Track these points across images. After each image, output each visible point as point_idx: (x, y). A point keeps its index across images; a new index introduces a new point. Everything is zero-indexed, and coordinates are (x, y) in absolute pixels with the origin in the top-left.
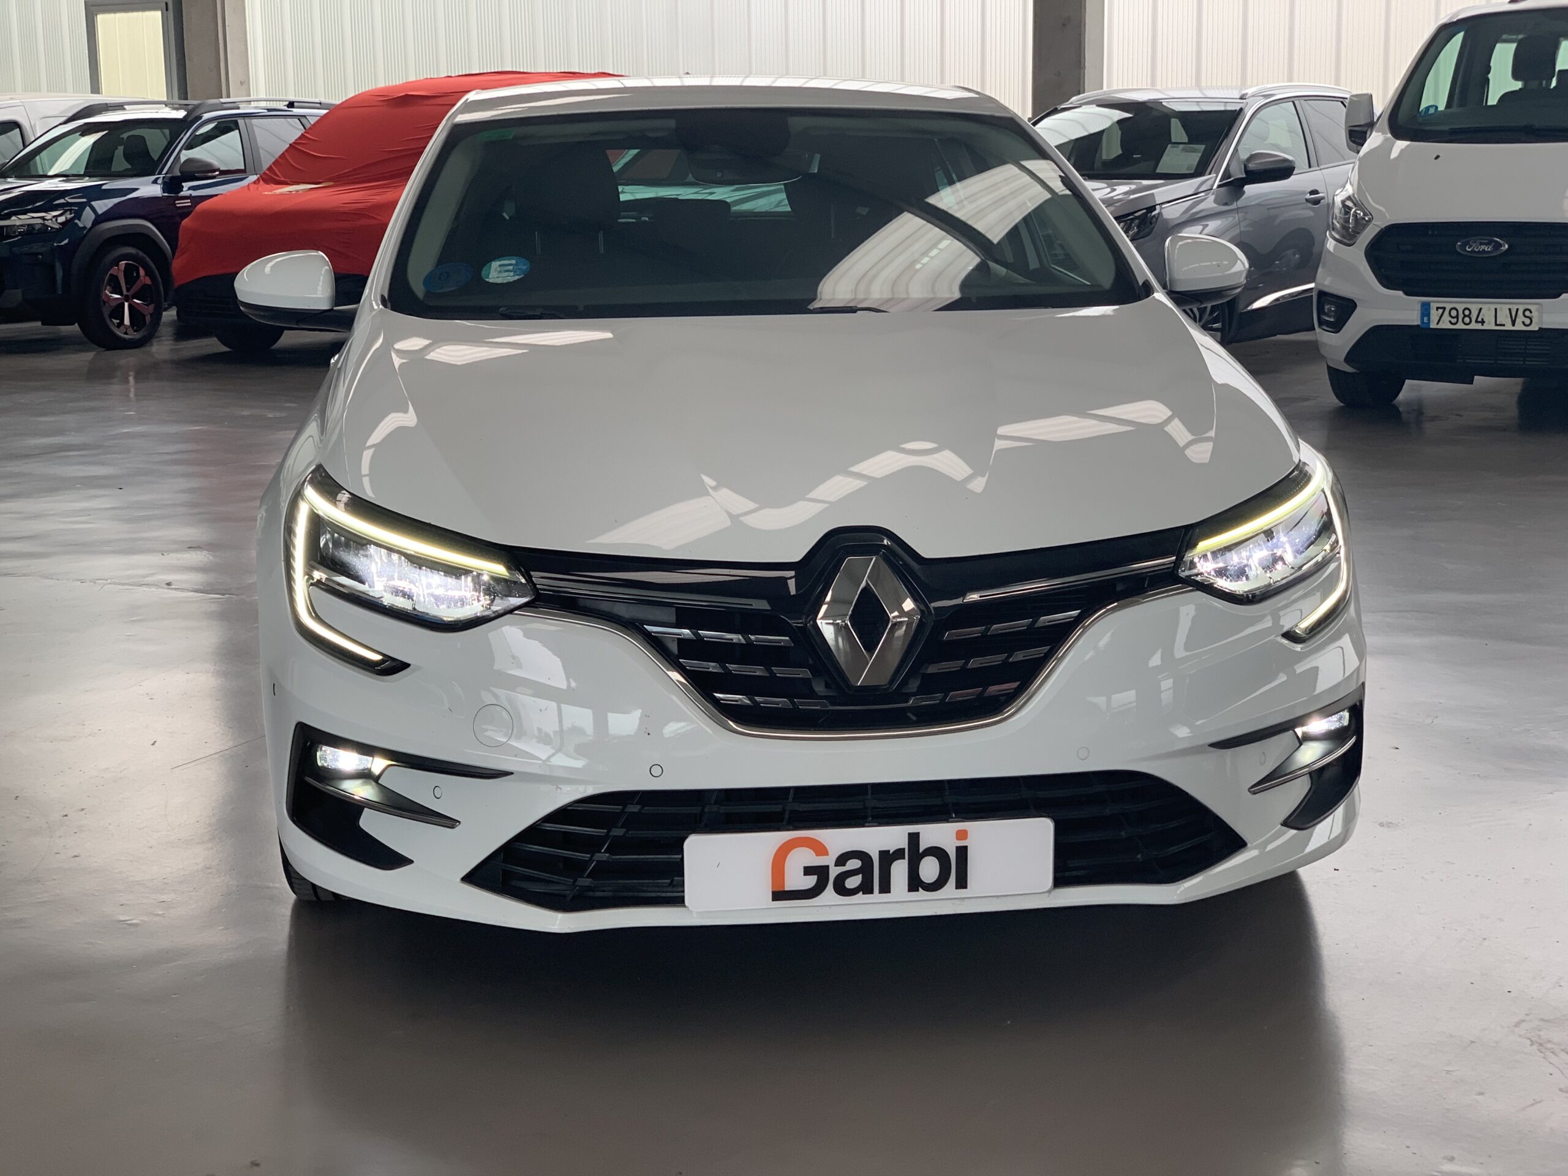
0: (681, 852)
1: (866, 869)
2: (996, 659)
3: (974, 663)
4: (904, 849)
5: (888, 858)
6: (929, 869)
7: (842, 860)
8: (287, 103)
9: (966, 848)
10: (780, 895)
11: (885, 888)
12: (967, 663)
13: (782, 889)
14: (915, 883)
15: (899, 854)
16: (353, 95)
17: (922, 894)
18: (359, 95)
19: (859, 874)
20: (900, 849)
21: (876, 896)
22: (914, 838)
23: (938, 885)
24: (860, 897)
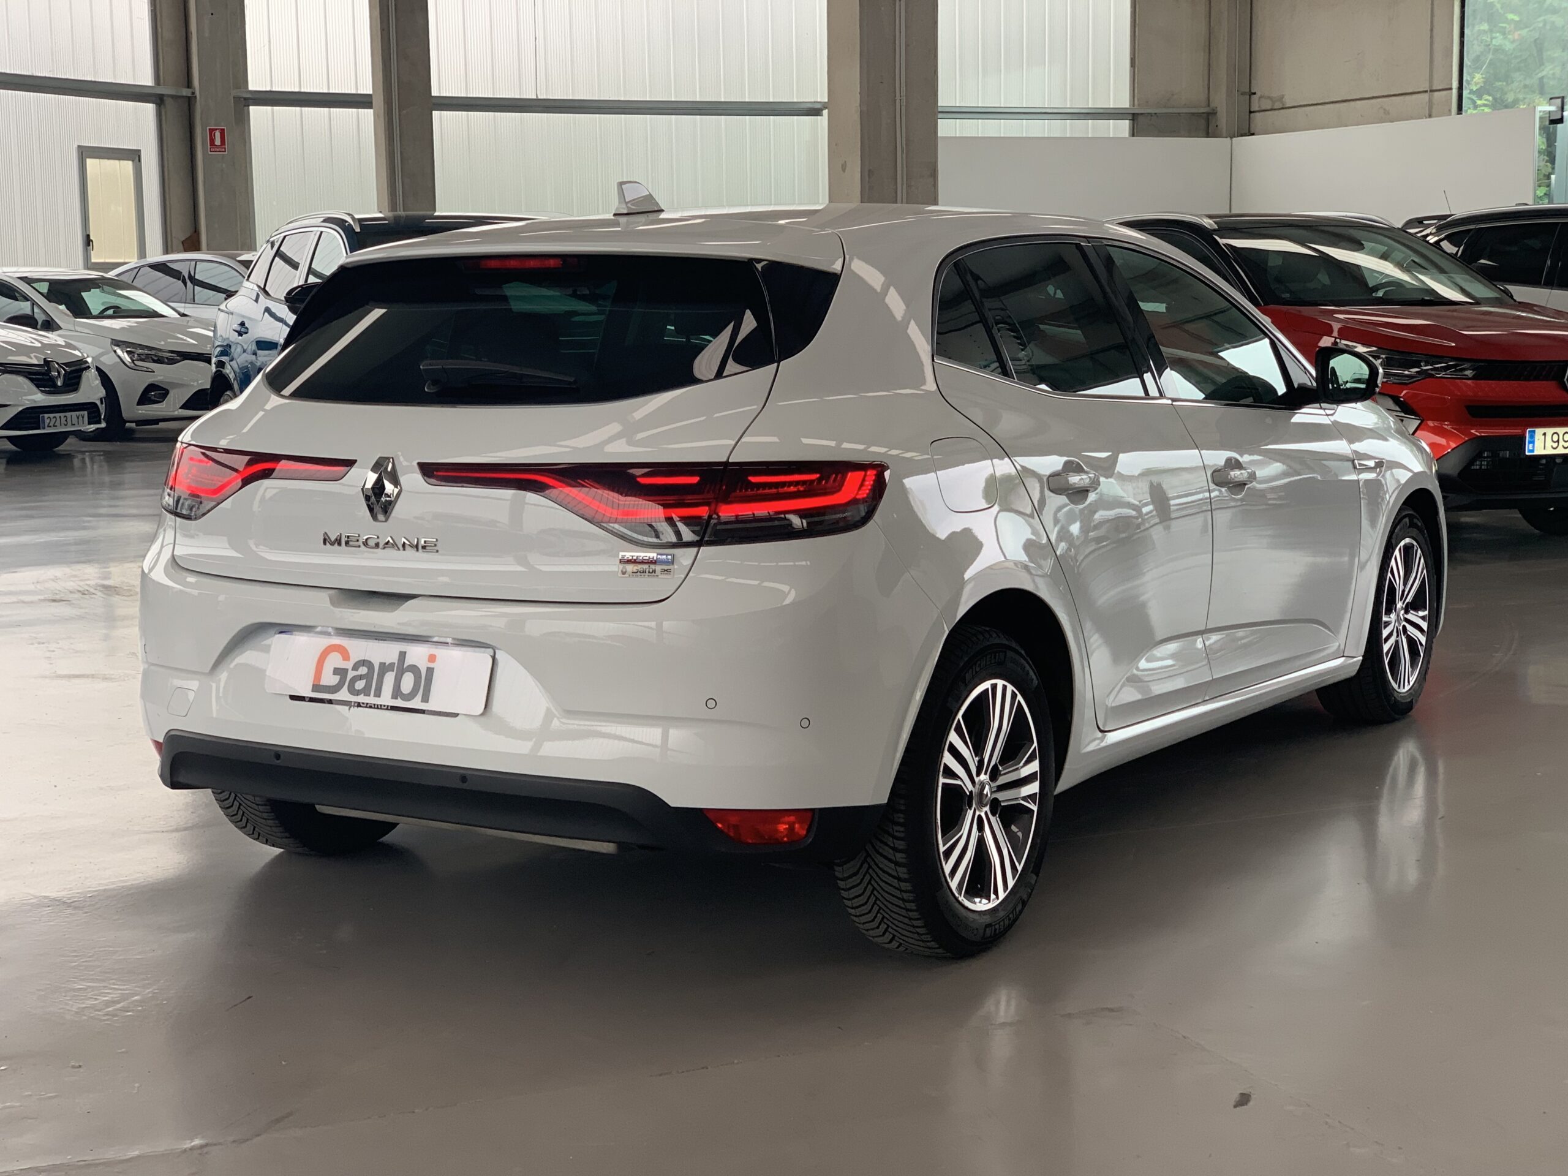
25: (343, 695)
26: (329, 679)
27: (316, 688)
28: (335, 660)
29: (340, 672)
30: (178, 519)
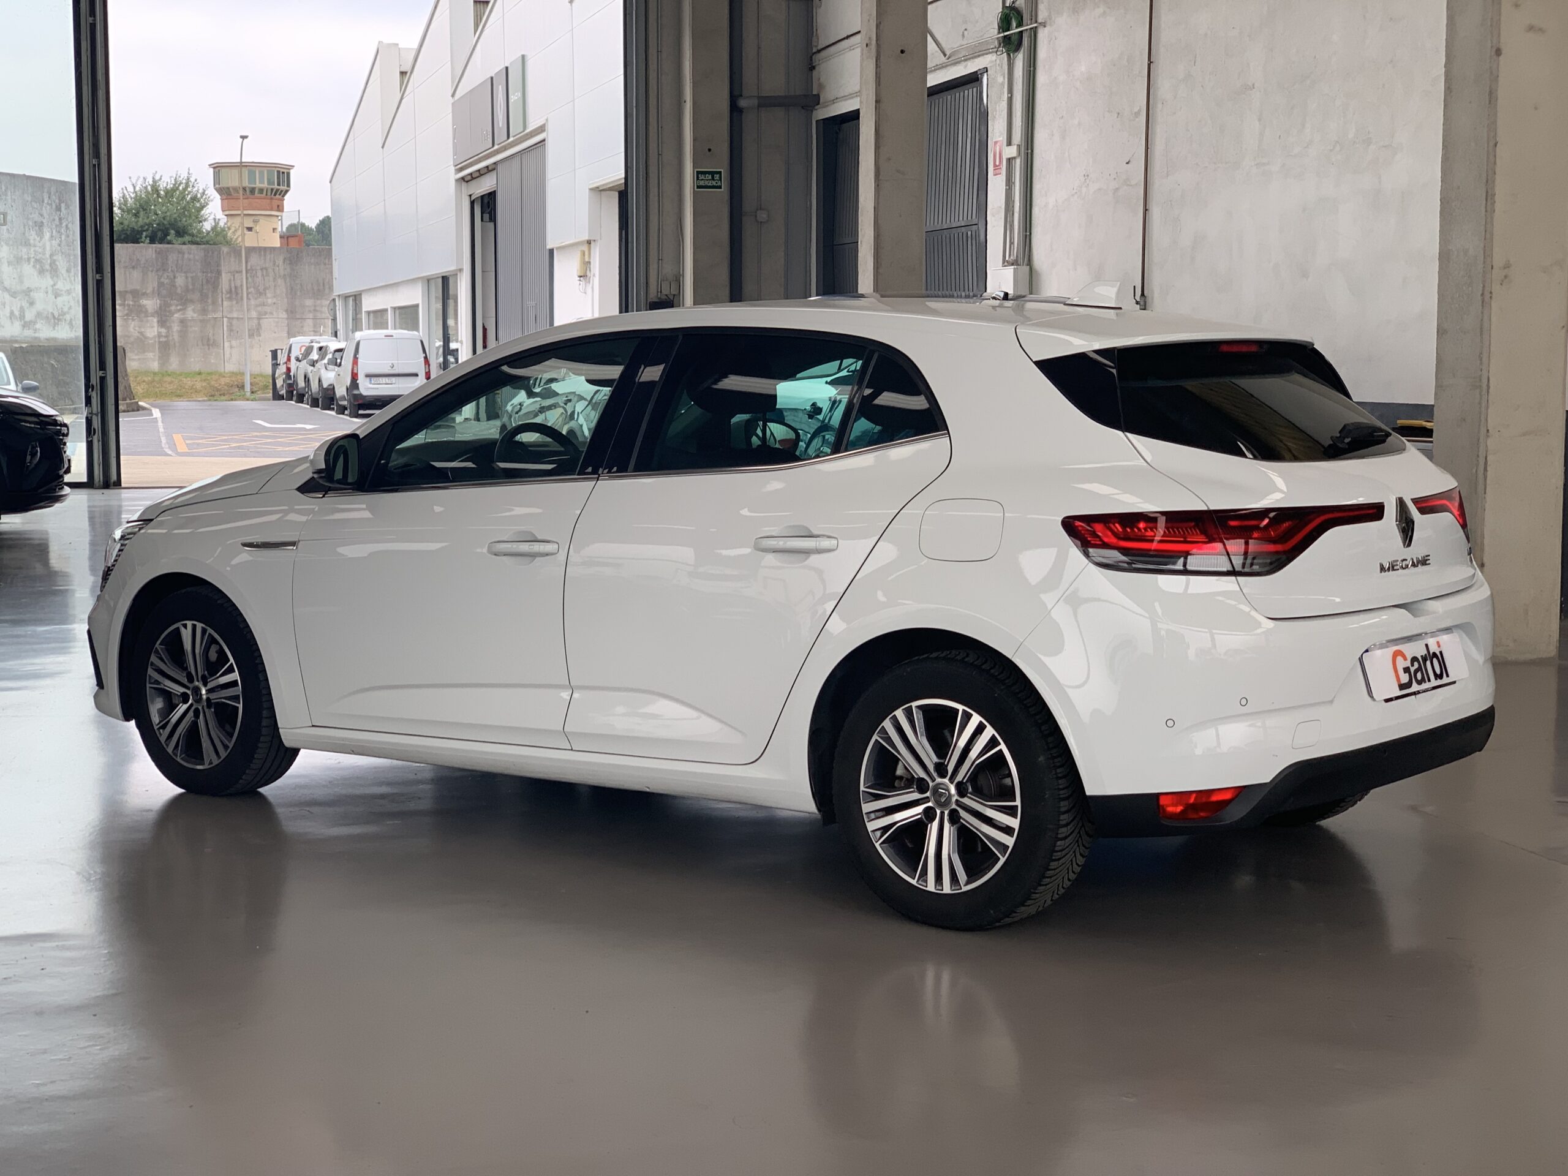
25: (1415, 687)
26: (1405, 678)
27: (1402, 687)
28: (1402, 664)
29: (1406, 670)
30: (1240, 578)
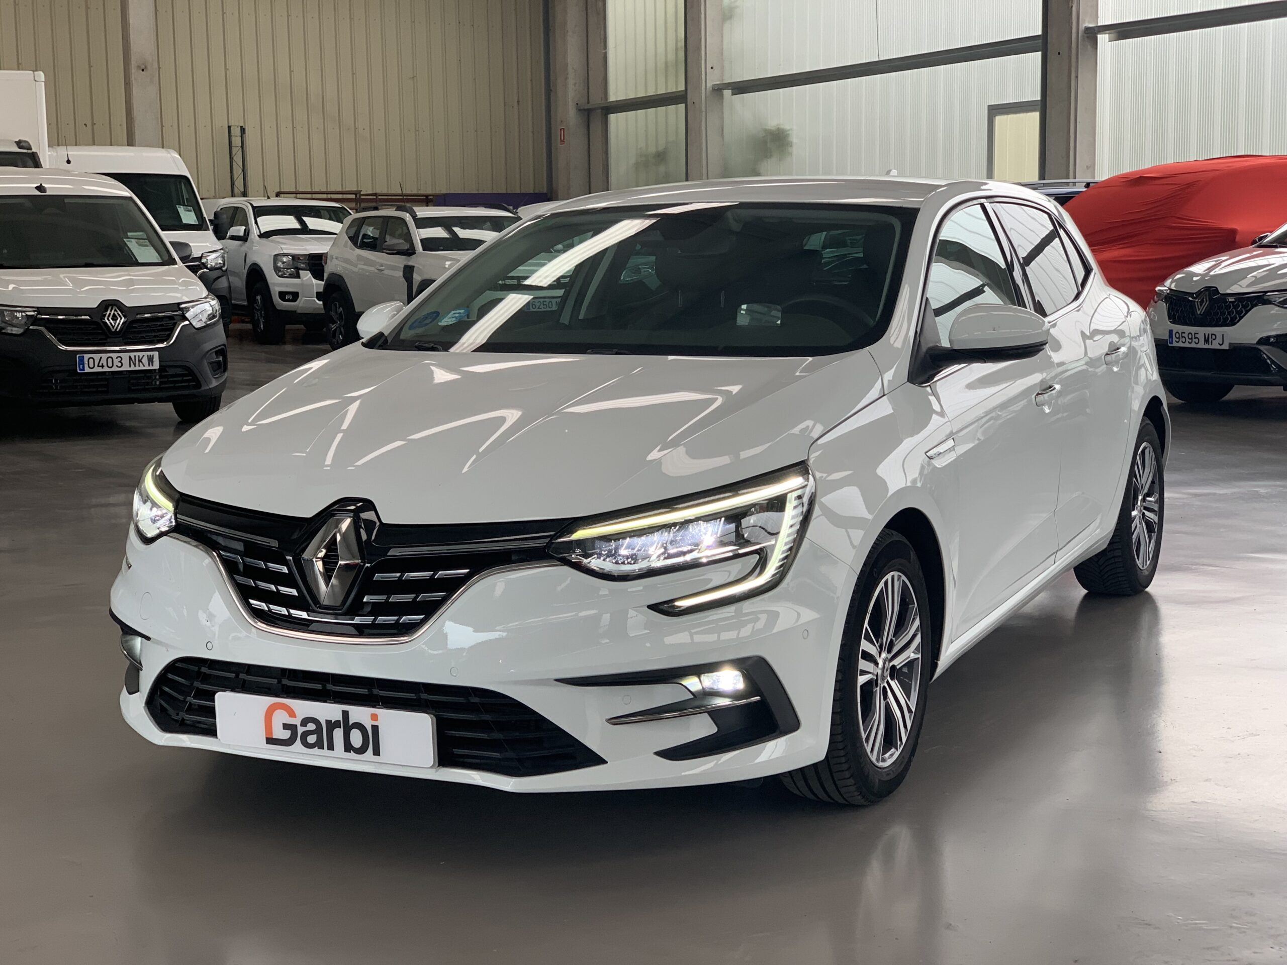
0: (213, 701)
1: (318, 731)
2: (408, 598)
3: (394, 599)
4: (340, 721)
5: (332, 725)
6: (356, 738)
7: (305, 722)
8: (1085, 184)
9: (377, 727)
10: (271, 741)
11: (331, 747)
12: (388, 598)
13: (270, 737)
14: (348, 747)
15: (337, 724)
16: (1107, 178)
17: (352, 755)
18: (1111, 178)
19: (314, 734)
20: (337, 721)
21: (325, 752)
22: (345, 714)
23: (361, 751)
24: (316, 750)
